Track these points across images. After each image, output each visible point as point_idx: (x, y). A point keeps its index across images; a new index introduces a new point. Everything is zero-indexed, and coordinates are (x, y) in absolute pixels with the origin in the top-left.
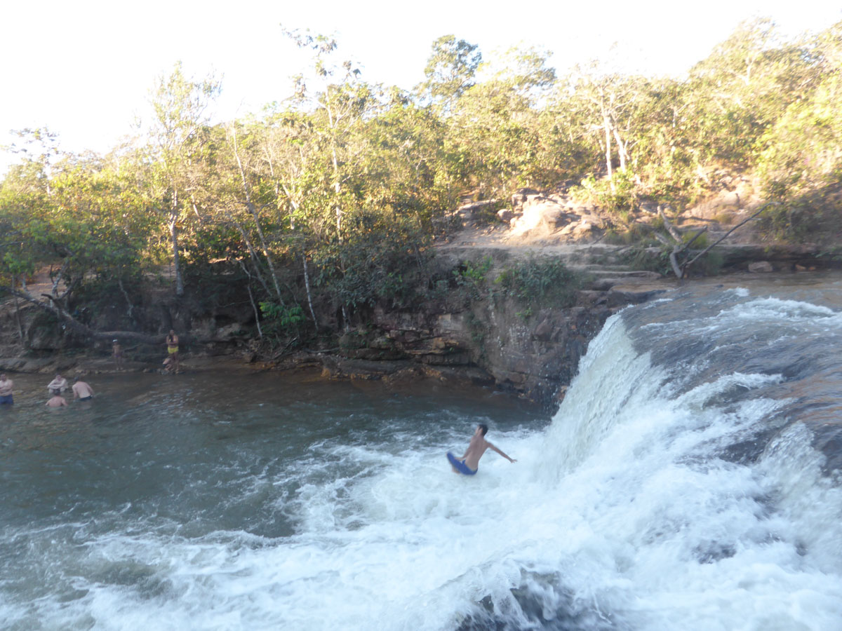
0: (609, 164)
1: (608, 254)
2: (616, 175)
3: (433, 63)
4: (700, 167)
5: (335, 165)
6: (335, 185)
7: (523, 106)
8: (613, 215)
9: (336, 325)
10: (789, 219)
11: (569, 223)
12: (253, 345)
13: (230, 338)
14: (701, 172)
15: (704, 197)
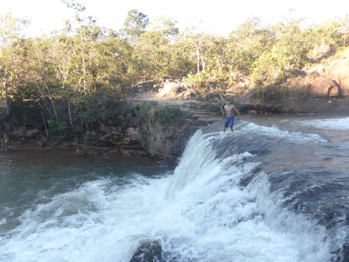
0: (198, 69)
1: (197, 105)
2: (201, 73)
3: (128, 20)
4: (232, 72)
5: (83, 61)
6: (84, 70)
7: (165, 42)
8: (200, 89)
9: (83, 131)
10: (263, 94)
11: (182, 92)
12: (44, 139)
13: (32, 135)
14: (233, 74)
15: (233, 84)
